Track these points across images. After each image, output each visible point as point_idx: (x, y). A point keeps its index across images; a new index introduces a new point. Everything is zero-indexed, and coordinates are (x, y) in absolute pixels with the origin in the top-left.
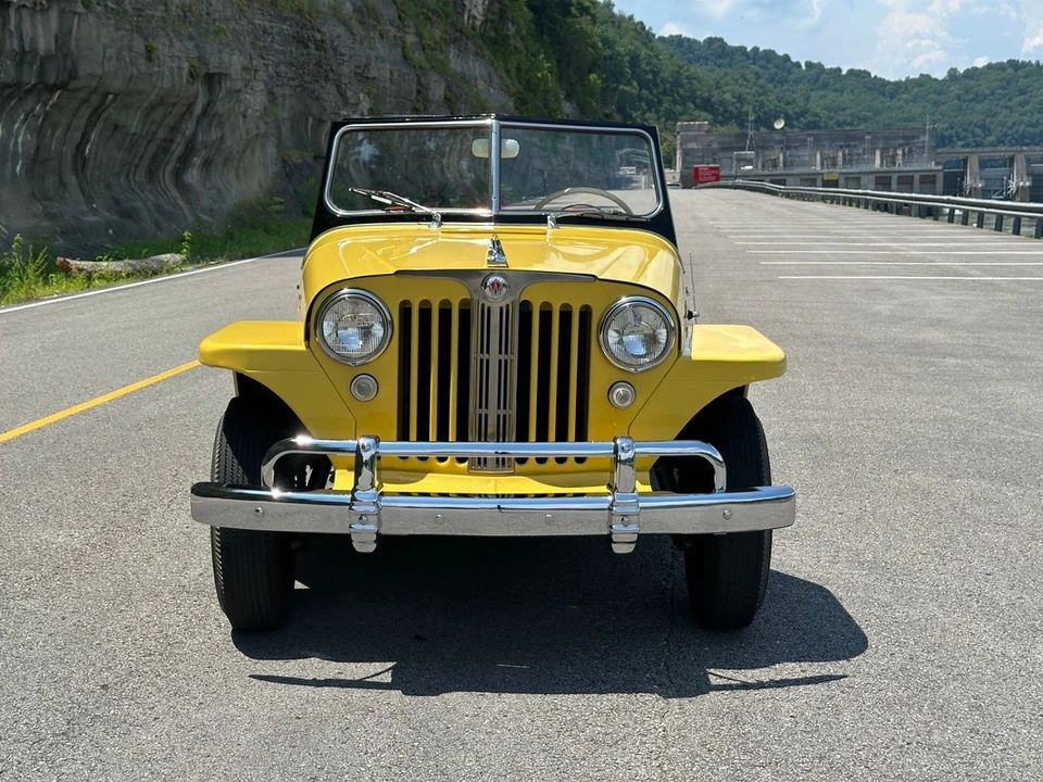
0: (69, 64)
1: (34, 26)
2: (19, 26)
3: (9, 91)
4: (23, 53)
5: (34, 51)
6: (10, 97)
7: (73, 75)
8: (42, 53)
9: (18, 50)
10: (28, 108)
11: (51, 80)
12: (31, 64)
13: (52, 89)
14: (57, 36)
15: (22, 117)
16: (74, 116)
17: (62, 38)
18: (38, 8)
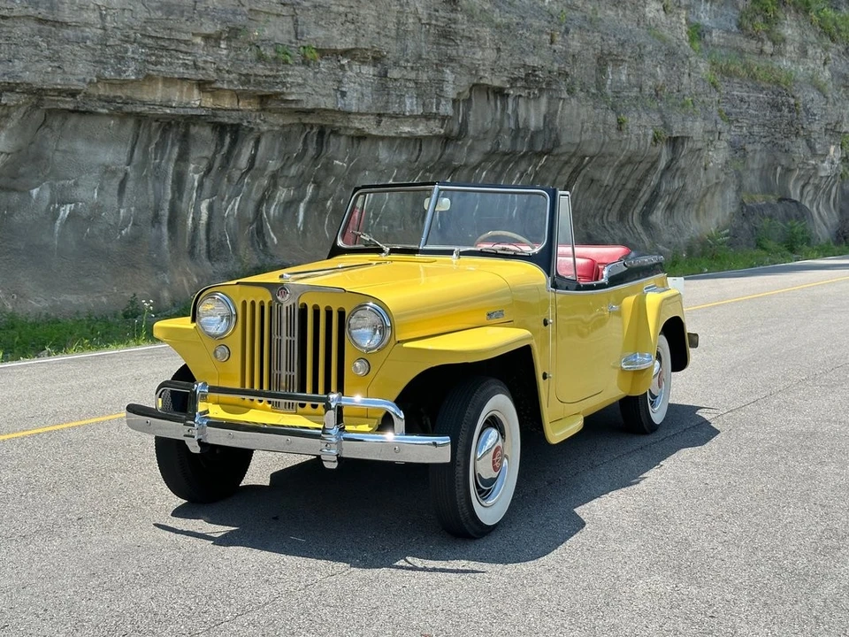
0: (553, 136)
1: (528, 110)
2: (515, 111)
3: (507, 157)
4: (518, 129)
5: (527, 128)
6: (508, 162)
7: (557, 143)
8: (532, 129)
9: (513, 128)
10: (522, 169)
11: (539, 148)
12: (523, 138)
13: (540, 155)
14: (545, 117)
15: (518, 176)
16: (558, 174)
17: (549, 118)
18: (532, 96)
